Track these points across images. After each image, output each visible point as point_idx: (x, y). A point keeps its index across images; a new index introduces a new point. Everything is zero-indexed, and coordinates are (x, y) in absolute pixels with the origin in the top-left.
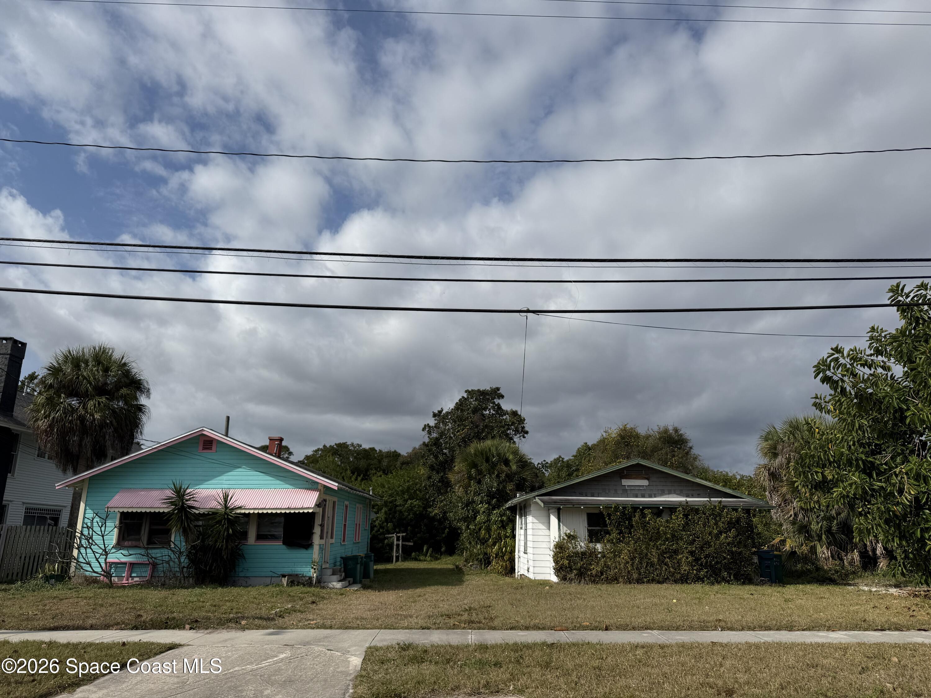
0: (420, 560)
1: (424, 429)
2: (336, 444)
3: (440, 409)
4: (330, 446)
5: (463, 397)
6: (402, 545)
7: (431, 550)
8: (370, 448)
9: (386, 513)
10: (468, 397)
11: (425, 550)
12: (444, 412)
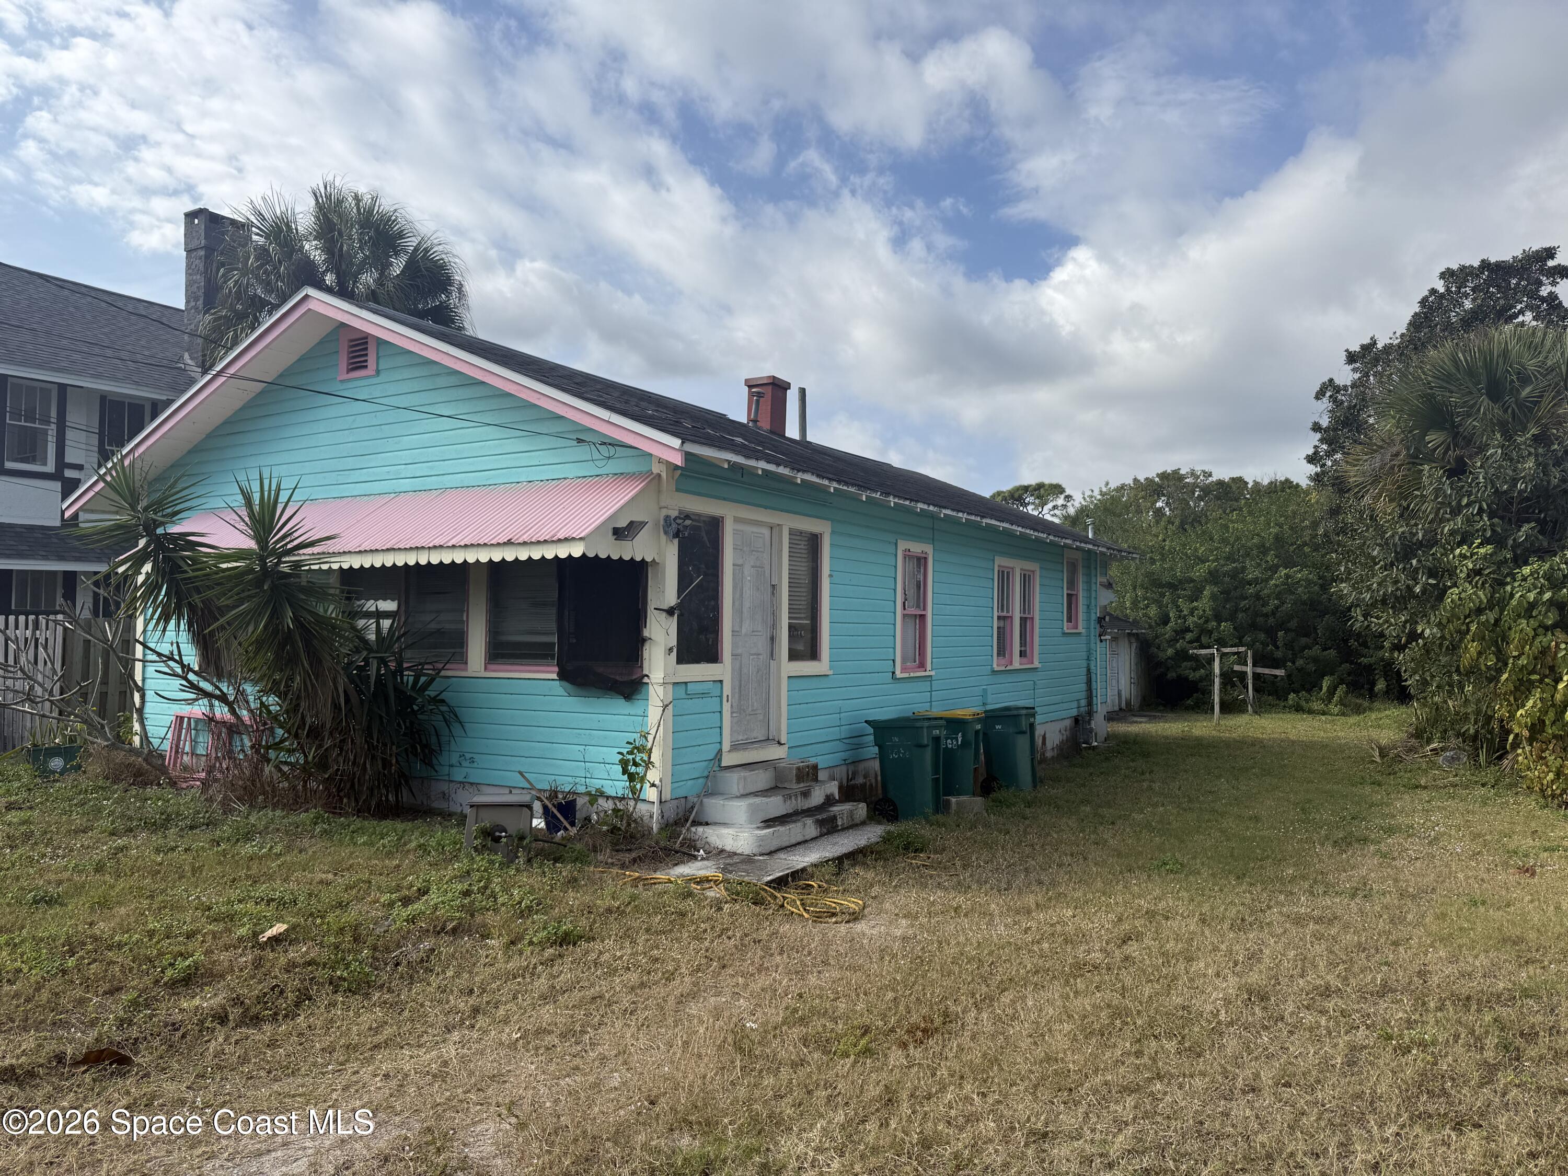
0: (1310, 712)
1: (1319, 395)
2: (1158, 475)
3: (1367, 341)
4: (1147, 479)
5: (1433, 291)
6: (1256, 676)
7: (1342, 689)
8: (1233, 479)
9: (1213, 597)
10: (1448, 289)
11: (1325, 689)
12: (1380, 345)
